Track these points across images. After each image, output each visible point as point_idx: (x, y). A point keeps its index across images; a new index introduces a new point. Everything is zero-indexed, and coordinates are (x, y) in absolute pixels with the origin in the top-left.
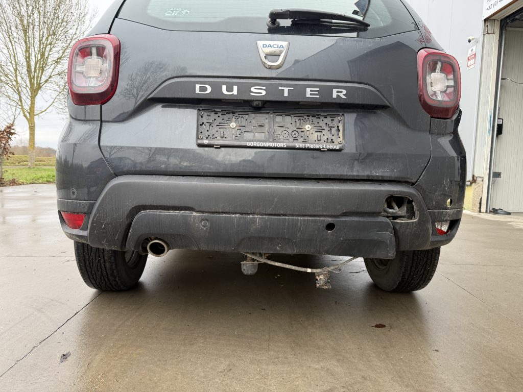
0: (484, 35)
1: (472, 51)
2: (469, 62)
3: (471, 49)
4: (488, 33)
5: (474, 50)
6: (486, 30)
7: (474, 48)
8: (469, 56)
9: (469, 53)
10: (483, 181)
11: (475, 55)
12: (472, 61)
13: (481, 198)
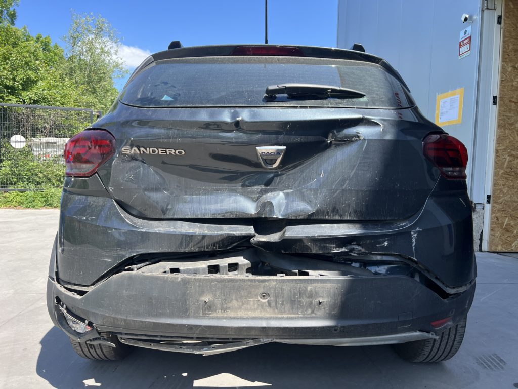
0: (483, 11)
1: (465, 33)
2: (461, 49)
3: (464, 31)
4: (487, 8)
5: (469, 32)
6: (485, 5)
7: (469, 29)
8: (460, 41)
9: (461, 37)
10: (483, 209)
11: (470, 38)
12: (465, 48)
13: (482, 232)
